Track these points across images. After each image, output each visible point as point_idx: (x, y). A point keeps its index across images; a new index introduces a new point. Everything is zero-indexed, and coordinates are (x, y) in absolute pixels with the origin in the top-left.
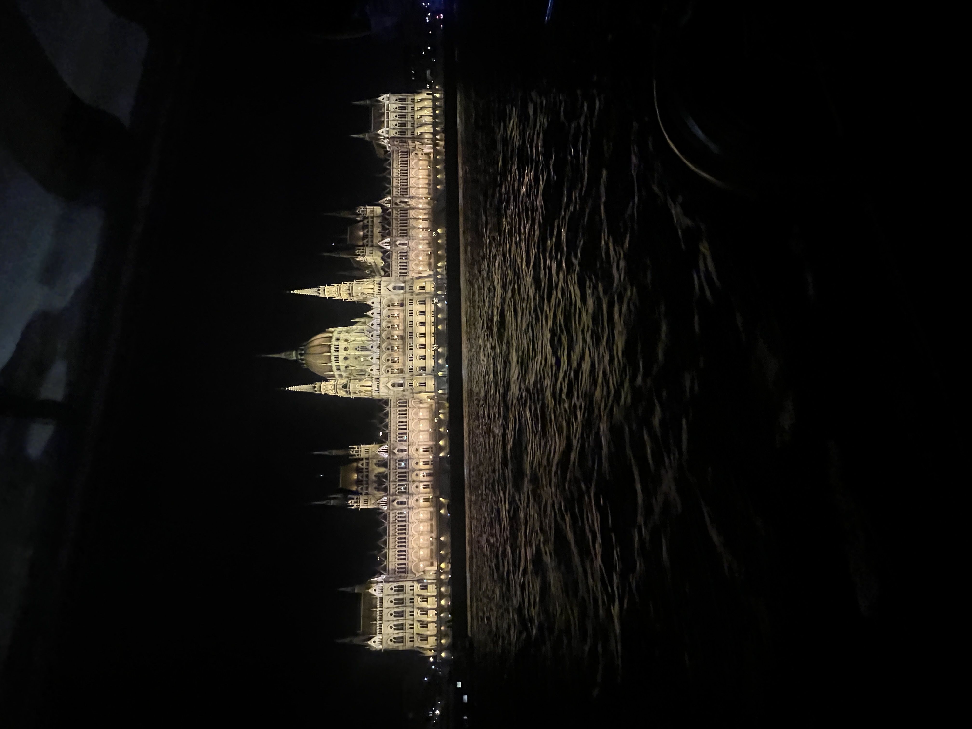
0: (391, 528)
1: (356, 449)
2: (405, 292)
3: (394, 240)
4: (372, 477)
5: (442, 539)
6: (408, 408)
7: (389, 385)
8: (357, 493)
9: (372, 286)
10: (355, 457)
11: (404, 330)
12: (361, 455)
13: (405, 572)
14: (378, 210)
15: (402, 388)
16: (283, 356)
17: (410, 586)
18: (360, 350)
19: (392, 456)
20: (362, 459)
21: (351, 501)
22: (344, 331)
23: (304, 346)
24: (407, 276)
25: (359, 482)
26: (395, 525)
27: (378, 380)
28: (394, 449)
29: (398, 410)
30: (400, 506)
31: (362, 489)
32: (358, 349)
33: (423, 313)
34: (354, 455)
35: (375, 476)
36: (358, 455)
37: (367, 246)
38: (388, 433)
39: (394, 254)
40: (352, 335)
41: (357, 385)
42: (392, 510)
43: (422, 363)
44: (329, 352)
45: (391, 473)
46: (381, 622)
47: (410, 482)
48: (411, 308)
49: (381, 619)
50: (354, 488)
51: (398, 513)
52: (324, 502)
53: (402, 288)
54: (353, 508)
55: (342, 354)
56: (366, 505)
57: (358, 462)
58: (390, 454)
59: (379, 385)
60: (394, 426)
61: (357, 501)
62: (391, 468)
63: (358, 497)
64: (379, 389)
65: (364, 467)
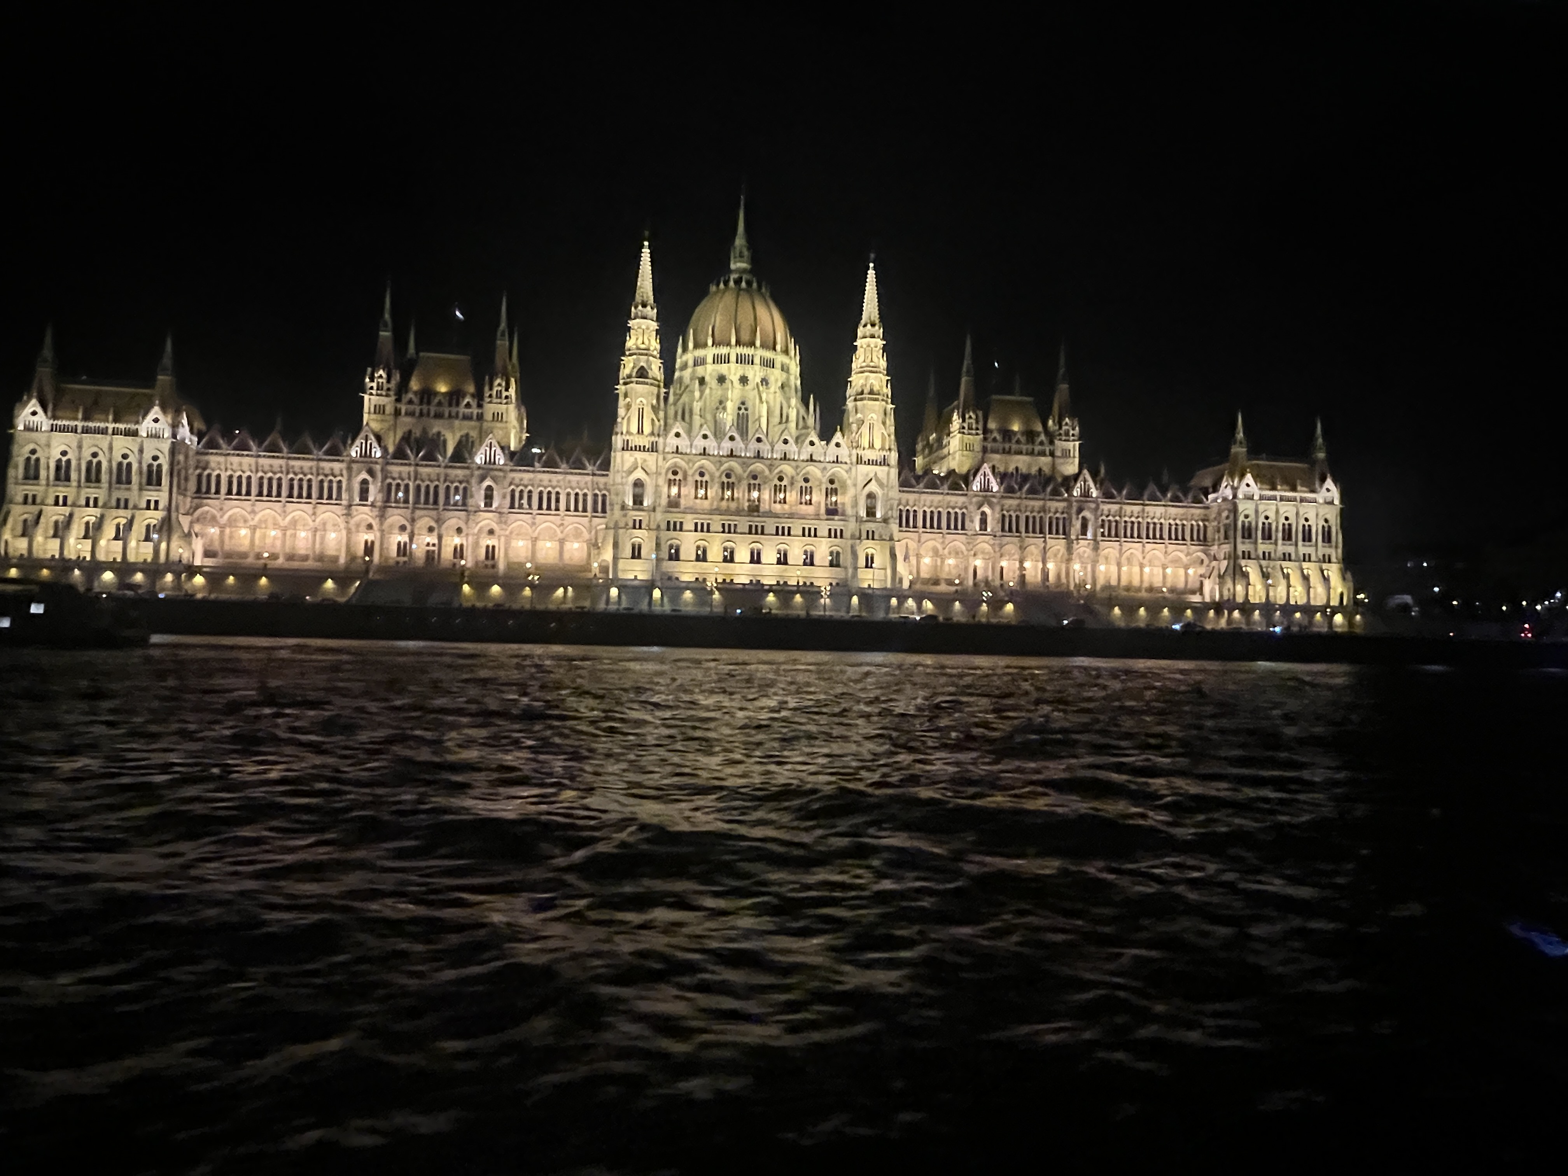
0: (307, 465)
1: (504, 394)
2: (858, 519)
3: (994, 500)
4: (436, 426)
5: (264, 581)
6: (589, 514)
7: (639, 474)
8: (402, 389)
9: (878, 444)
10: (487, 388)
11: (771, 514)
12: (490, 402)
13: (199, 490)
14: (1071, 467)
15: (630, 503)
16: (740, 241)
17: (156, 502)
18: (741, 412)
19: (477, 473)
20: (480, 406)
21: (384, 375)
22: (788, 379)
23: (760, 287)
24: (900, 526)
25: (427, 395)
26: (312, 474)
27: (654, 449)
28: (494, 479)
29: (586, 491)
30: (356, 487)
31: (410, 402)
32: (743, 407)
33: (809, 561)
34: (491, 389)
35: (439, 433)
36: (490, 396)
37: (985, 439)
38: (533, 466)
39: (962, 499)
40: (777, 395)
41: (645, 401)
42: (349, 469)
43: (688, 551)
44: (738, 343)
45: (437, 470)
46: (79, 430)
47: (413, 512)
48: (823, 531)
49: (86, 431)
50: (415, 385)
51: (340, 482)
52: (387, 316)
53: (871, 512)
54: (367, 380)
55: (733, 371)
56: (372, 410)
57: (473, 396)
58: (483, 469)
59: (640, 450)
60: (550, 481)
61: (382, 389)
62: (449, 471)
63: (391, 393)
64: (631, 450)
65: (462, 410)
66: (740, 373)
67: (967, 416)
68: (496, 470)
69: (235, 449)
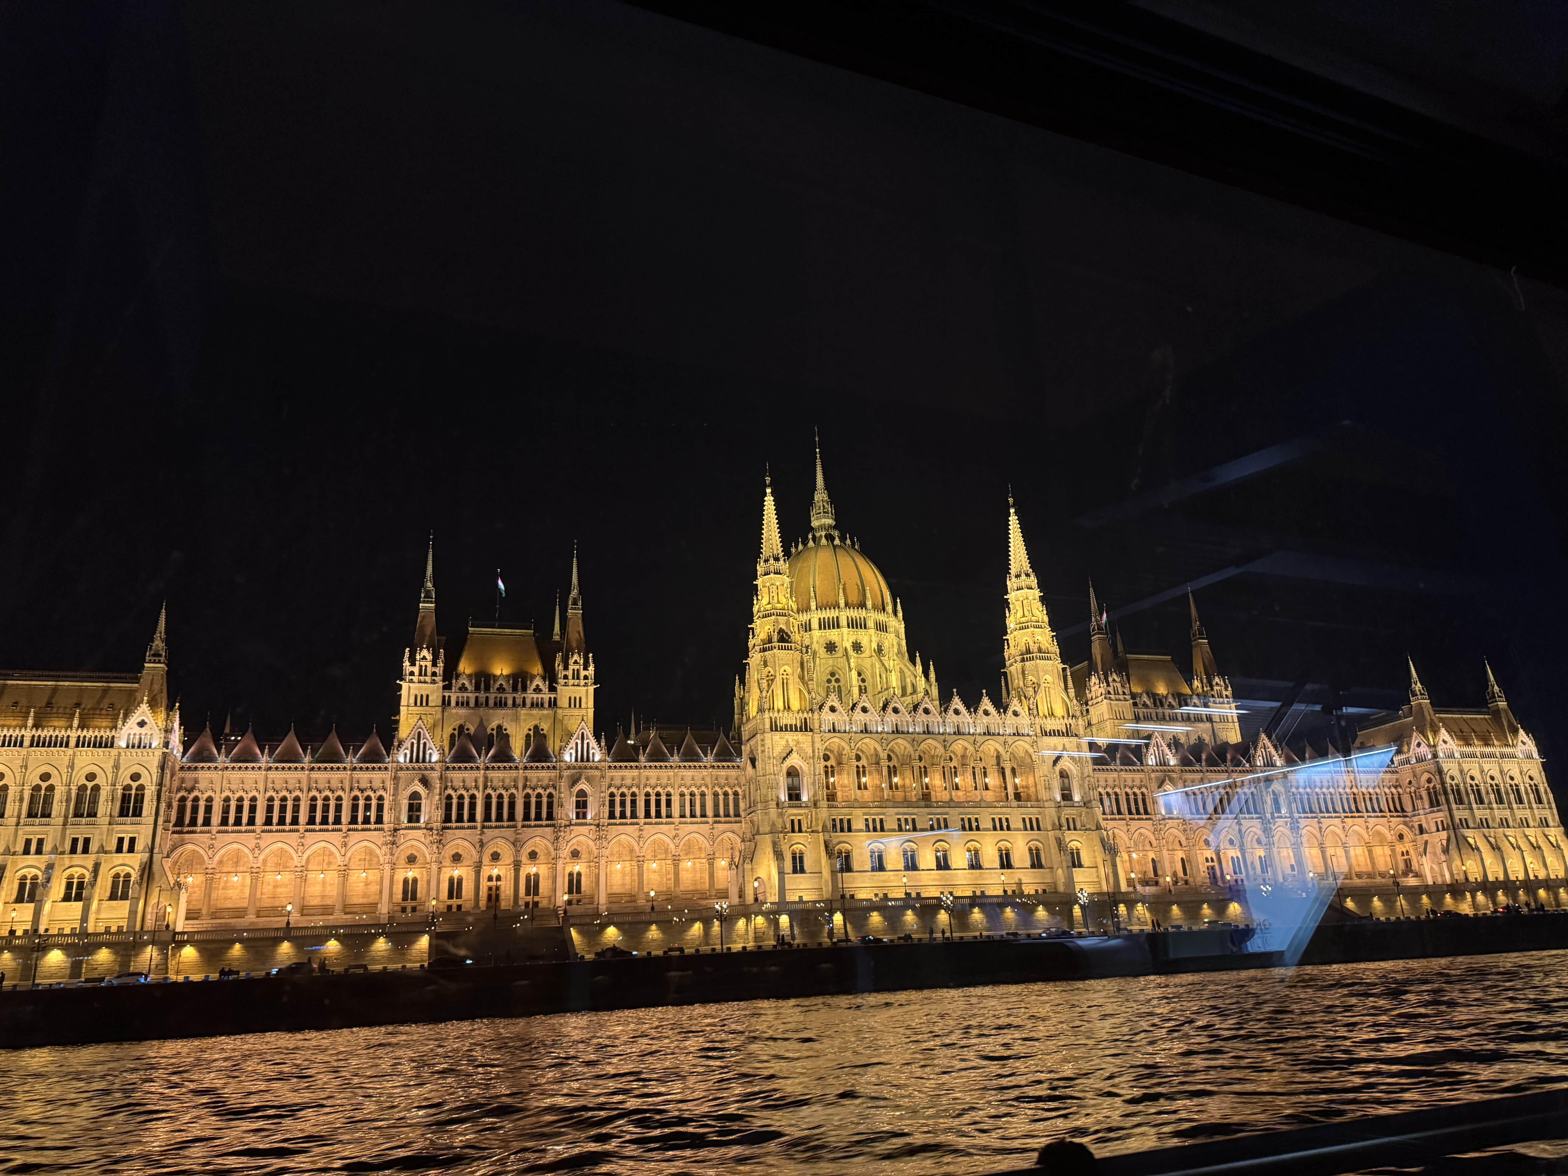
0: (334, 776)
1: (583, 673)
2: (1056, 805)
3: (1174, 775)
4: (496, 719)
5: (285, 946)
6: (710, 820)
7: (793, 761)
8: (450, 674)
9: (1058, 711)
10: (560, 668)
11: (951, 804)
12: (566, 685)
13: (180, 822)
14: (1232, 734)
15: (783, 797)
16: (821, 496)
17: (132, 840)
18: (859, 684)
19: (566, 773)
20: (552, 689)
21: (429, 657)
25: (483, 679)
26: (343, 789)
27: (805, 727)
28: (588, 781)
29: (703, 789)
30: (405, 804)
31: (463, 689)
32: (859, 678)
33: (1006, 862)
34: (566, 668)
35: (499, 727)
36: (565, 677)
37: (1135, 704)
38: (637, 761)
41: (789, 670)
42: (396, 779)
43: (861, 859)
44: (848, 605)
45: (514, 773)
46: (27, 743)
47: (482, 833)
48: (1017, 823)
49: (36, 743)
50: (465, 667)
51: (381, 798)
52: (429, 583)
53: (1067, 796)
54: (406, 664)
55: (845, 637)
56: (412, 701)
57: (544, 679)
58: (574, 768)
59: (791, 730)
60: (658, 779)
61: (426, 675)
62: (530, 774)
63: (438, 679)
64: (781, 730)
65: (530, 696)
66: (852, 639)
67: (1110, 679)
68: (591, 768)
69: (234, 761)
